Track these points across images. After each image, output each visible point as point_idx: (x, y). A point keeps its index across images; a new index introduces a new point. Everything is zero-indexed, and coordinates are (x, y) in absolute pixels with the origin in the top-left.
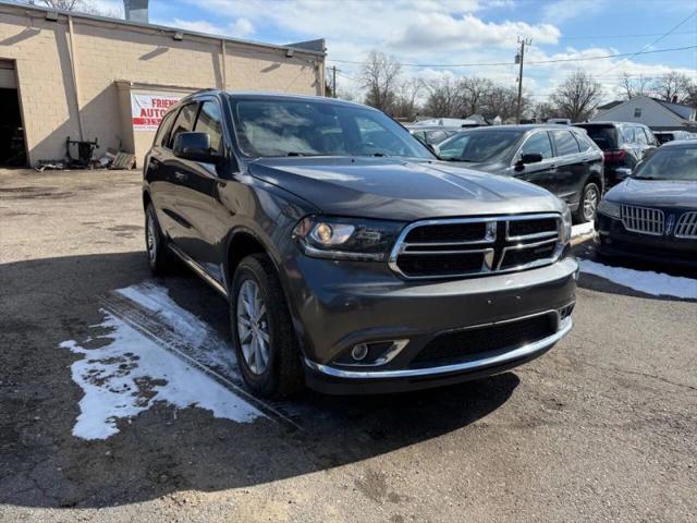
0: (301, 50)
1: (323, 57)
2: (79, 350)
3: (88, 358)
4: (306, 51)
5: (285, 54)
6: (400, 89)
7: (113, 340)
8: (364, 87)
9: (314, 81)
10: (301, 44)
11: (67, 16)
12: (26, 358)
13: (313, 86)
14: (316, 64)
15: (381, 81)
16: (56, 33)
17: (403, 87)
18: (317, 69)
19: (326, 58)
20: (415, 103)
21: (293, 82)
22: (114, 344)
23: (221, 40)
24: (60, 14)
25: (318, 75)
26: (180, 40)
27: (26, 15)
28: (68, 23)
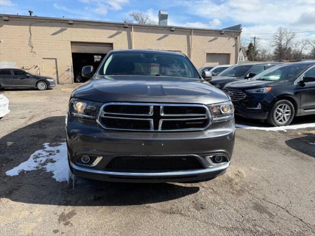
0: (229, 30)
1: (240, 33)
4: (232, 31)
5: (220, 33)
6: (294, 45)
8: (273, 46)
9: (234, 44)
10: (230, 28)
11: (131, 25)
13: (233, 47)
14: (236, 36)
15: (283, 42)
16: (127, 32)
17: (296, 45)
18: (236, 38)
19: (241, 33)
20: (302, 52)
21: (223, 46)
23: (191, 29)
24: (129, 25)
25: (236, 42)
26: (173, 31)
27: (118, 27)
28: (132, 28)
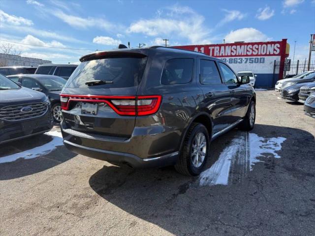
2: (274, 154)
3: (274, 150)
7: (261, 154)
12: (294, 156)
22: (261, 153)
